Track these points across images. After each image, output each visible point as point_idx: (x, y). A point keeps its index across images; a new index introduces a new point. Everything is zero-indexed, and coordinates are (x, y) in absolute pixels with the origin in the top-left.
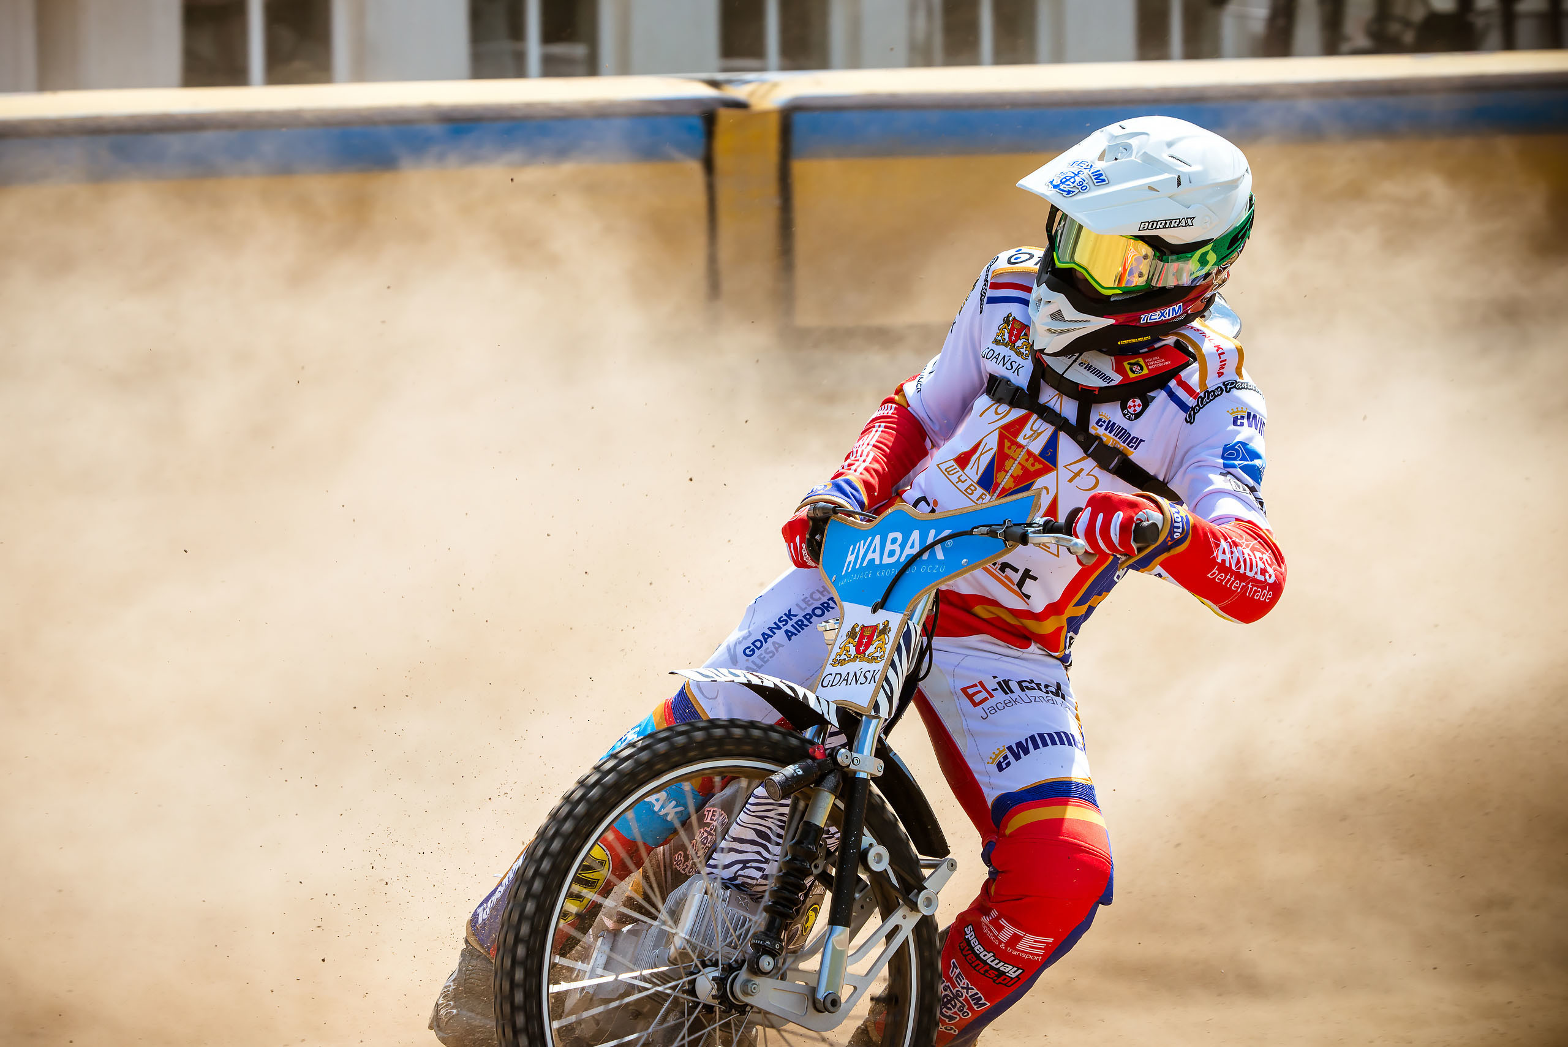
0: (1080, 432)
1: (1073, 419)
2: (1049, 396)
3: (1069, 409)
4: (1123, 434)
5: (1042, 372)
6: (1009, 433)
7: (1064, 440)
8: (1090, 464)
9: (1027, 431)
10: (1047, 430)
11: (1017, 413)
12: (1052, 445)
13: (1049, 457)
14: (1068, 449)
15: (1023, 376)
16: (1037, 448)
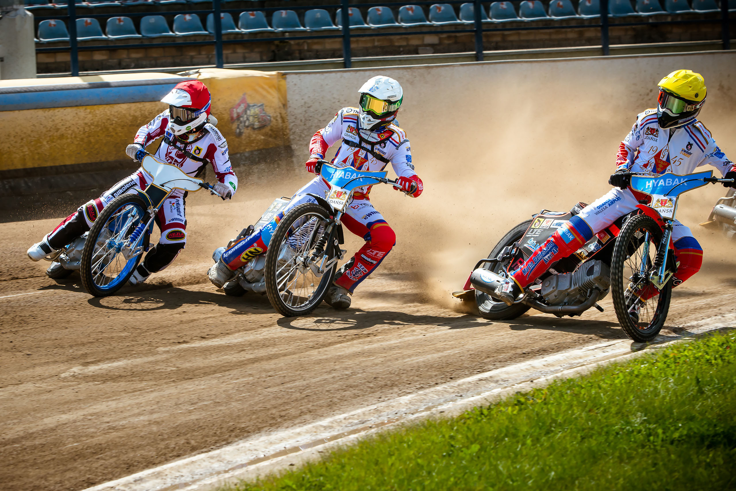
0: (372, 152)
1: (370, 149)
2: (364, 144)
3: (369, 147)
4: (382, 151)
5: (362, 139)
6: (356, 154)
7: (369, 154)
8: (375, 159)
9: (360, 153)
10: (365, 152)
11: (357, 149)
12: (366, 155)
13: (366, 158)
14: (370, 156)
15: (357, 140)
16: (363, 156)
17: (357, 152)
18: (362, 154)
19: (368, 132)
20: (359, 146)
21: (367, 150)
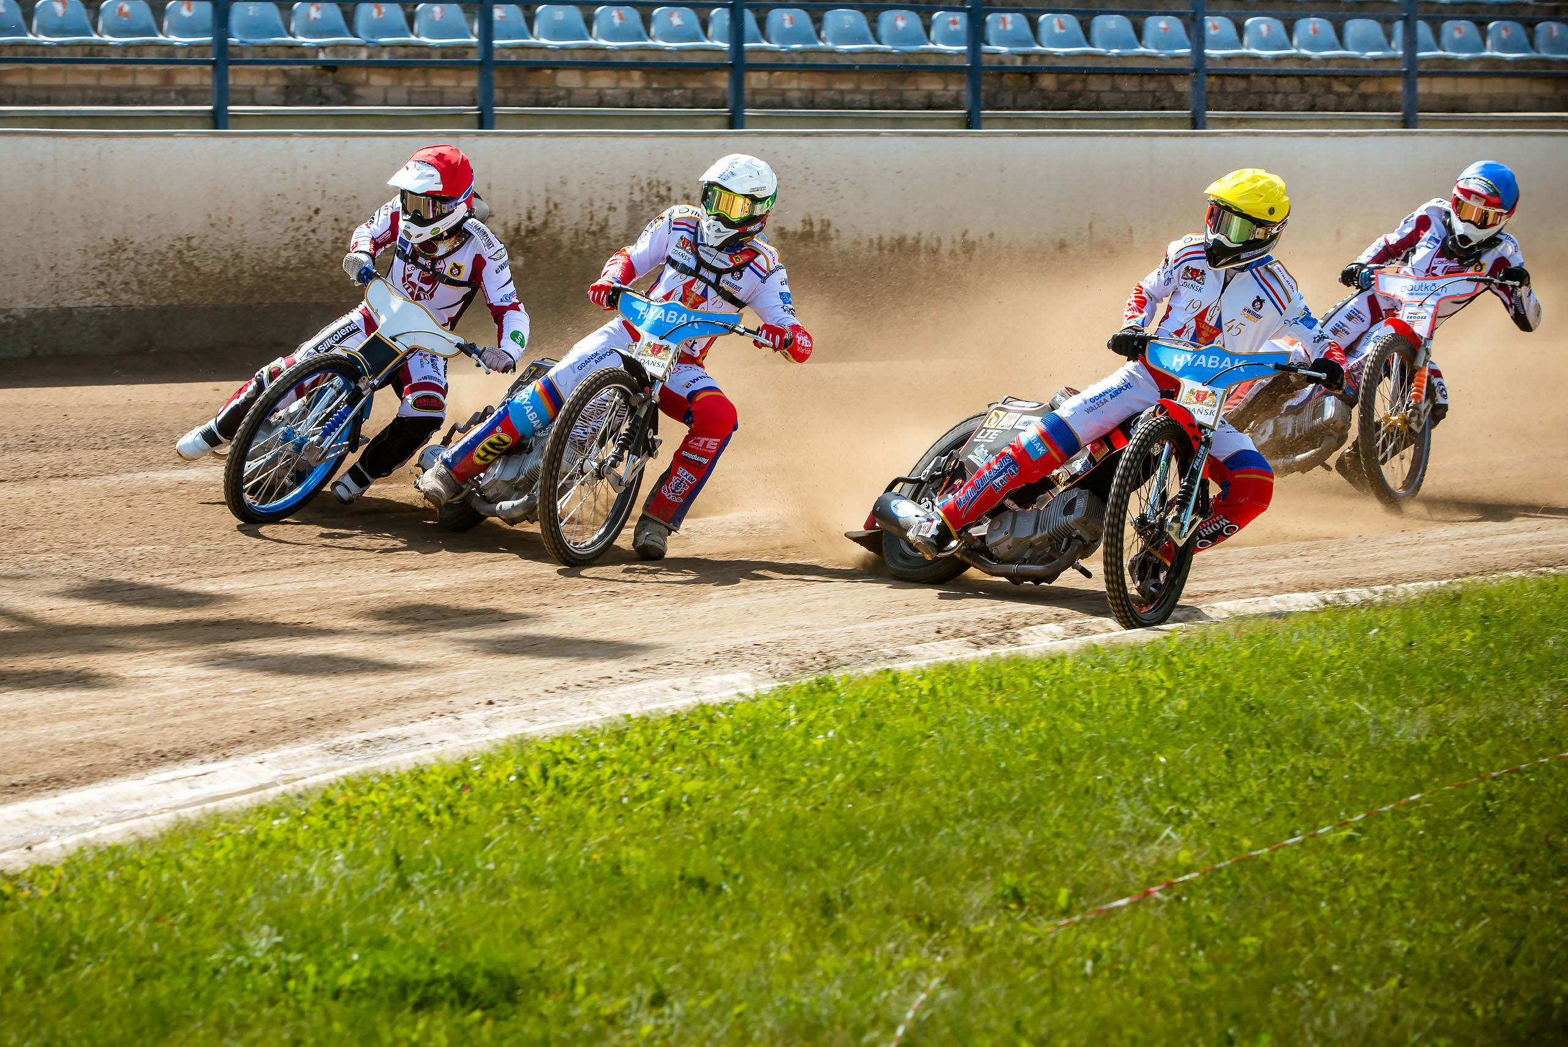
0: (716, 286)
1: (713, 281)
2: (703, 272)
3: (712, 277)
4: (733, 286)
5: (701, 263)
6: (688, 286)
7: (710, 289)
8: (719, 298)
9: (695, 285)
10: (703, 285)
11: (690, 278)
12: (705, 290)
13: (704, 296)
14: (711, 292)
15: (692, 263)
16: (699, 292)
17: (691, 283)
18: (698, 287)
19: (714, 252)
20: (695, 273)
21: (708, 283)
